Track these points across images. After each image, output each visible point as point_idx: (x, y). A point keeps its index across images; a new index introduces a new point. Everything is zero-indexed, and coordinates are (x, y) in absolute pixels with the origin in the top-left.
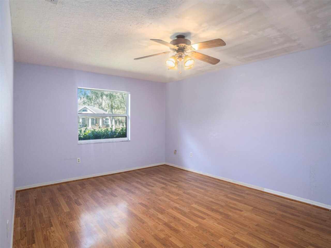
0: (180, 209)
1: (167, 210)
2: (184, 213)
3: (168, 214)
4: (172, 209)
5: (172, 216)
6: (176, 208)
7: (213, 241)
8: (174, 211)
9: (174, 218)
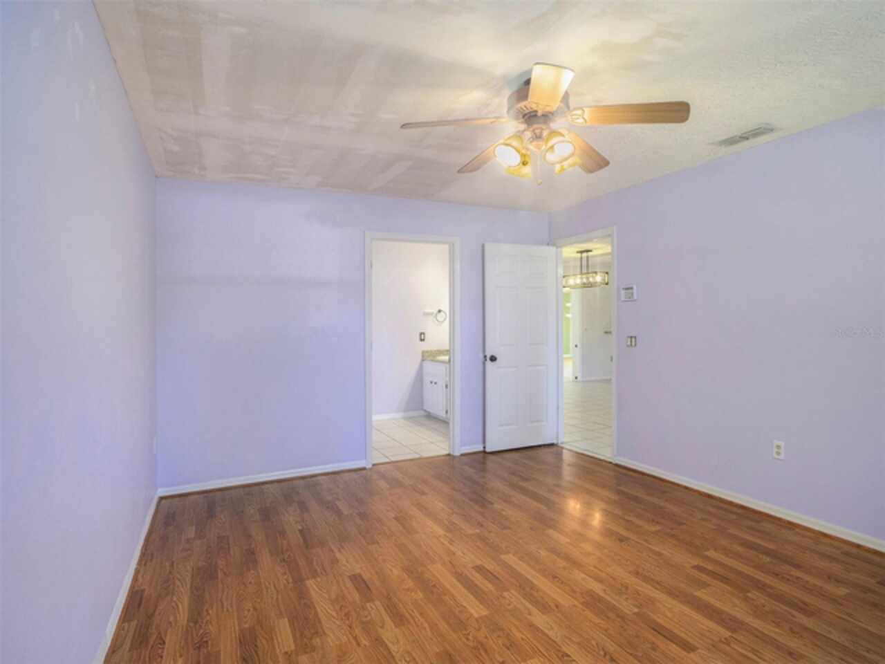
0: (531, 602)
1: (576, 603)
2: (524, 589)
3: (574, 592)
4: (557, 606)
5: (562, 583)
6: (544, 608)
7: (490, 532)
8: (555, 596)
9: (556, 577)
